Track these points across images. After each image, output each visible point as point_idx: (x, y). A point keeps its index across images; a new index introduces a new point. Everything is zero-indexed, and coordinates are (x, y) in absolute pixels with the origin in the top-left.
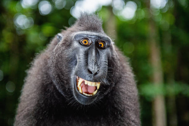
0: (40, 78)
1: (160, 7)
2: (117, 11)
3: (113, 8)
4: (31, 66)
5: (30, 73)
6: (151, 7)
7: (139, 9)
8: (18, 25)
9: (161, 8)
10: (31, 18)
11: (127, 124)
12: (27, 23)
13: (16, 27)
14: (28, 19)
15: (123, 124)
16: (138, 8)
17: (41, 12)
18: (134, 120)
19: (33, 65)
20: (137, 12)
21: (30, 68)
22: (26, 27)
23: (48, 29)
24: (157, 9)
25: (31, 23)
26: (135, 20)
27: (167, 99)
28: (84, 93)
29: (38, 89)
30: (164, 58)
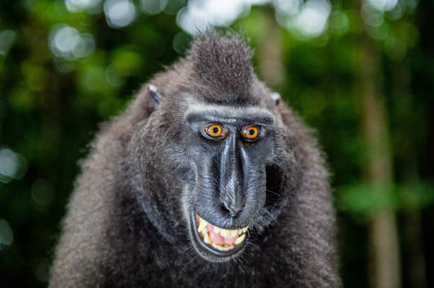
0: (111, 177)
1: (385, 7)
2: (286, 17)
3: (277, 10)
4: (91, 150)
5: (88, 168)
6: (364, 7)
7: (337, 13)
8: (59, 52)
9: (388, 9)
10: (88, 34)
11: (312, 283)
12: (79, 46)
13: (54, 56)
14: (82, 37)
15: (303, 285)
16: (333, 10)
17: (109, 20)
18: (327, 276)
19: (95, 149)
20: (331, 19)
21: (89, 156)
22: (77, 56)
23: (126, 60)
24: (378, 12)
25: (89, 46)
26: (327, 38)
27: (401, 218)
28: (215, 246)
29: (106, 202)
30: (394, 125)
